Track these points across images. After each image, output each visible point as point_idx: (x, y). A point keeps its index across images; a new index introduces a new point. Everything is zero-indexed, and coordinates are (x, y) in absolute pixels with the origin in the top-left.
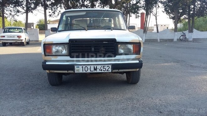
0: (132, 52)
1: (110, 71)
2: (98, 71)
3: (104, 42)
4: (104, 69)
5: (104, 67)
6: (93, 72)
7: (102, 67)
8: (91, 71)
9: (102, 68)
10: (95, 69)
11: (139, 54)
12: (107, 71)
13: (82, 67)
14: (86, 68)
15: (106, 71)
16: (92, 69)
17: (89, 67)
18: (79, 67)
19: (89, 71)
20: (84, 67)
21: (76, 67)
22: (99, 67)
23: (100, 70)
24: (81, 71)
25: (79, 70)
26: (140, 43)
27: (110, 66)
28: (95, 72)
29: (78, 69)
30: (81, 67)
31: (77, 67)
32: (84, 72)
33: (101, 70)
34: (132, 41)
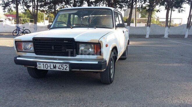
0: (93, 52)
1: (68, 70)
2: (57, 69)
3: (65, 42)
4: (63, 68)
5: (62, 66)
6: (53, 70)
7: (61, 65)
8: (50, 69)
9: (60, 67)
10: (55, 67)
13: (43, 64)
14: (46, 65)
15: (64, 70)
16: (52, 67)
17: (49, 64)
18: (40, 64)
19: (49, 69)
20: (45, 64)
21: (38, 63)
22: (58, 65)
23: (58, 68)
24: (42, 68)
26: (99, 43)
27: (68, 65)
28: (55, 69)
31: (39, 64)
32: (45, 69)
33: (60, 69)
34: (91, 41)
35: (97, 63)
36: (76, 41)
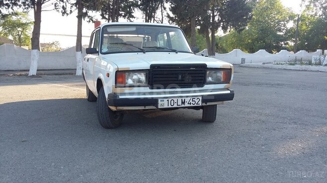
0: (222, 80)
1: (200, 105)
2: (186, 105)
3: (191, 69)
4: (194, 103)
5: (194, 100)
6: (181, 106)
7: (191, 99)
8: (177, 105)
9: (191, 101)
10: (183, 103)
11: (229, 83)
13: (168, 100)
14: (172, 101)
15: (196, 105)
16: (180, 103)
17: (175, 100)
18: (163, 101)
19: (175, 106)
20: (170, 100)
21: (159, 100)
22: (187, 100)
23: (188, 104)
24: (166, 106)
25: (164, 104)
26: (230, 69)
27: (201, 98)
28: (183, 106)
29: (162, 103)
30: (166, 100)
31: (161, 101)
32: (170, 106)
33: (190, 104)
34: (223, 66)
35: (229, 92)
36: (208, 67)
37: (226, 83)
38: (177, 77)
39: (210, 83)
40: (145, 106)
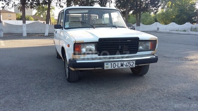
0: (150, 48)
1: (134, 66)
2: (124, 67)
3: (128, 41)
4: (130, 65)
5: (129, 63)
6: (120, 68)
7: (128, 63)
8: (118, 67)
9: (128, 64)
10: (122, 65)
11: (154, 50)
12: (132, 66)
13: (111, 64)
14: (114, 64)
16: (120, 65)
17: (116, 63)
19: (116, 67)
20: (113, 63)
22: (125, 63)
23: (126, 66)
24: (110, 68)
25: (108, 67)
26: (156, 41)
27: (134, 62)
28: (122, 67)
29: (107, 65)
31: (106, 64)
32: (113, 68)
33: (127, 66)
34: (151, 39)
36: (140, 39)
37: (152, 50)
38: (118, 47)
39: (141, 51)
40: (95, 68)
